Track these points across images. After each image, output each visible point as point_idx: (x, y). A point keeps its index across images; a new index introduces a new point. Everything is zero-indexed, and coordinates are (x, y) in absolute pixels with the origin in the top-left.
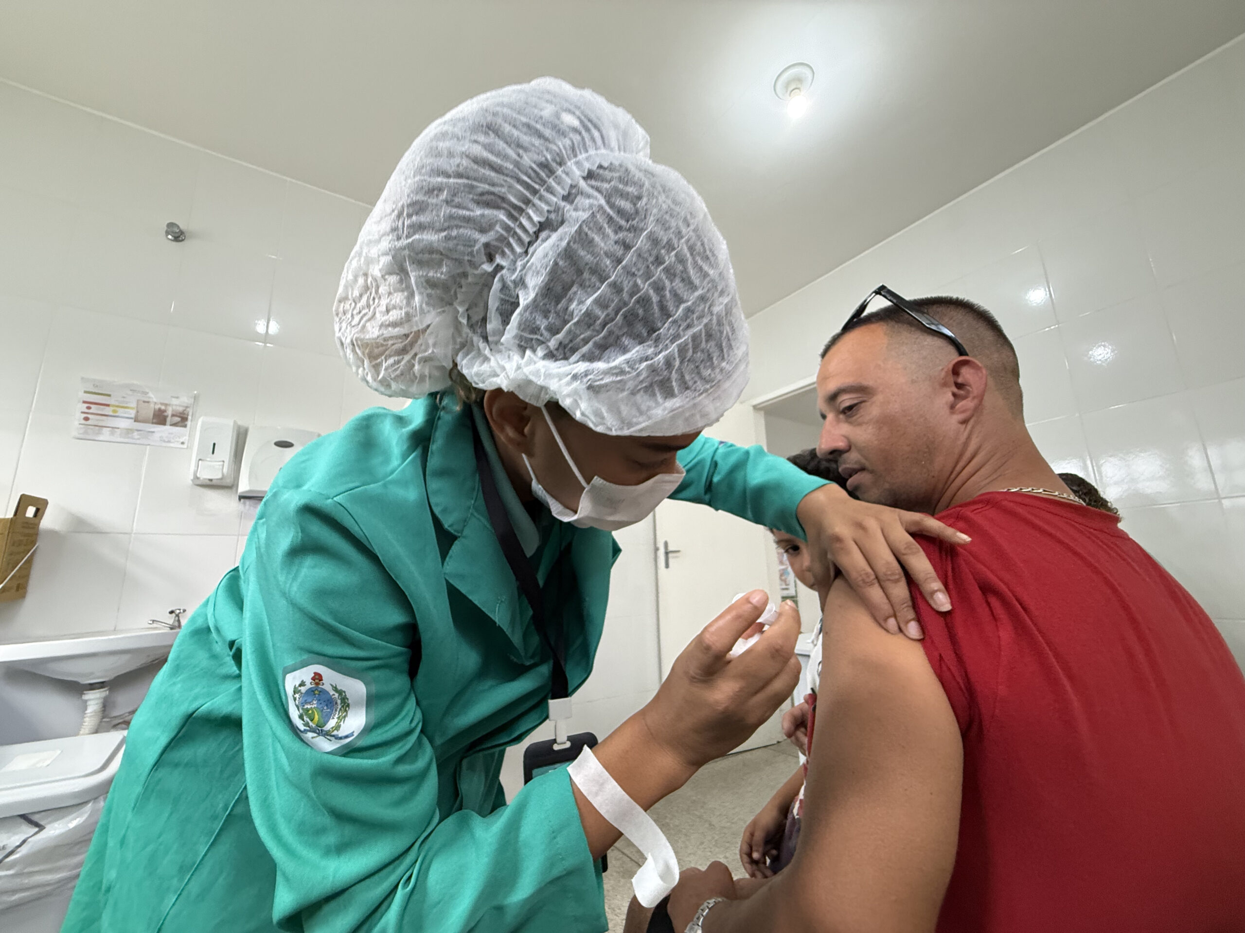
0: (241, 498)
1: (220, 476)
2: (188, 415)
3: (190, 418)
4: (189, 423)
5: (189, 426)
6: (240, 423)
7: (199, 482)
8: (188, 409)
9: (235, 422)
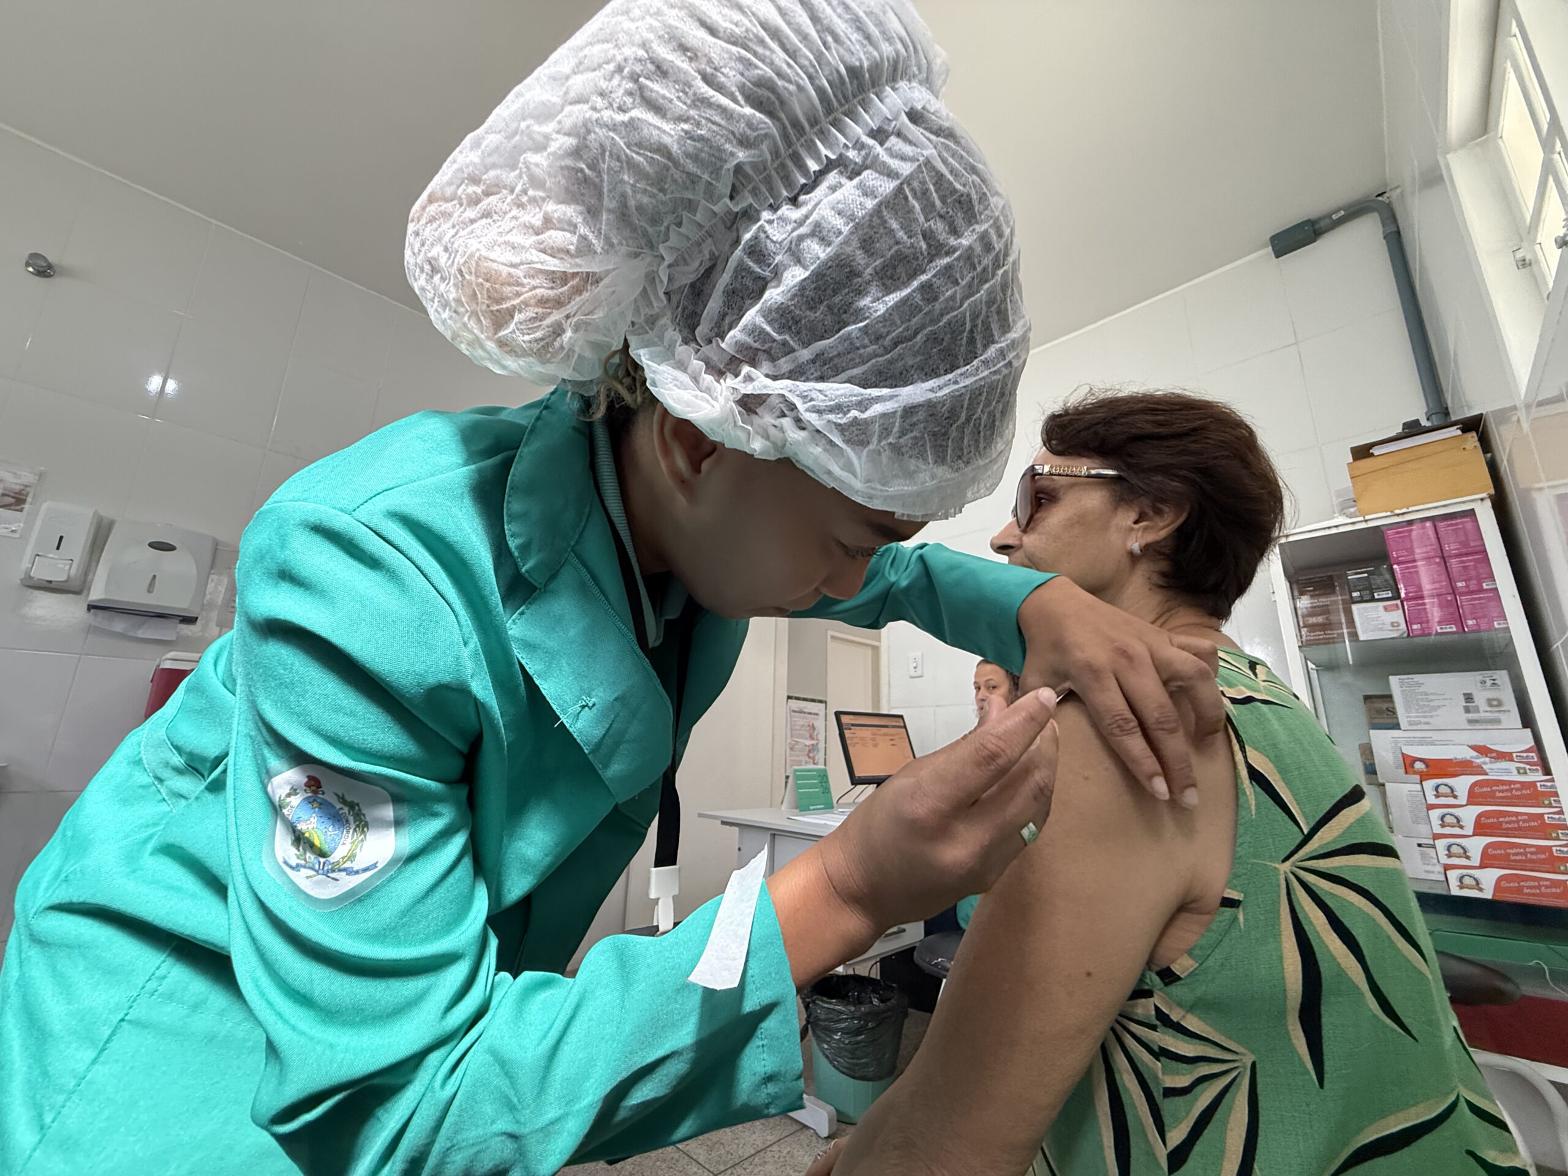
0: (91, 607)
1: (63, 578)
2: (27, 496)
3: (29, 499)
4: (27, 506)
5: (25, 511)
6: (103, 513)
7: (31, 583)
8: (28, 489)
9: (96, 513)
